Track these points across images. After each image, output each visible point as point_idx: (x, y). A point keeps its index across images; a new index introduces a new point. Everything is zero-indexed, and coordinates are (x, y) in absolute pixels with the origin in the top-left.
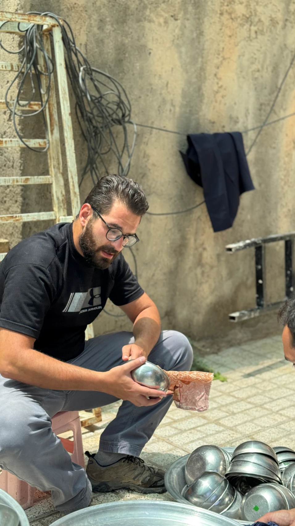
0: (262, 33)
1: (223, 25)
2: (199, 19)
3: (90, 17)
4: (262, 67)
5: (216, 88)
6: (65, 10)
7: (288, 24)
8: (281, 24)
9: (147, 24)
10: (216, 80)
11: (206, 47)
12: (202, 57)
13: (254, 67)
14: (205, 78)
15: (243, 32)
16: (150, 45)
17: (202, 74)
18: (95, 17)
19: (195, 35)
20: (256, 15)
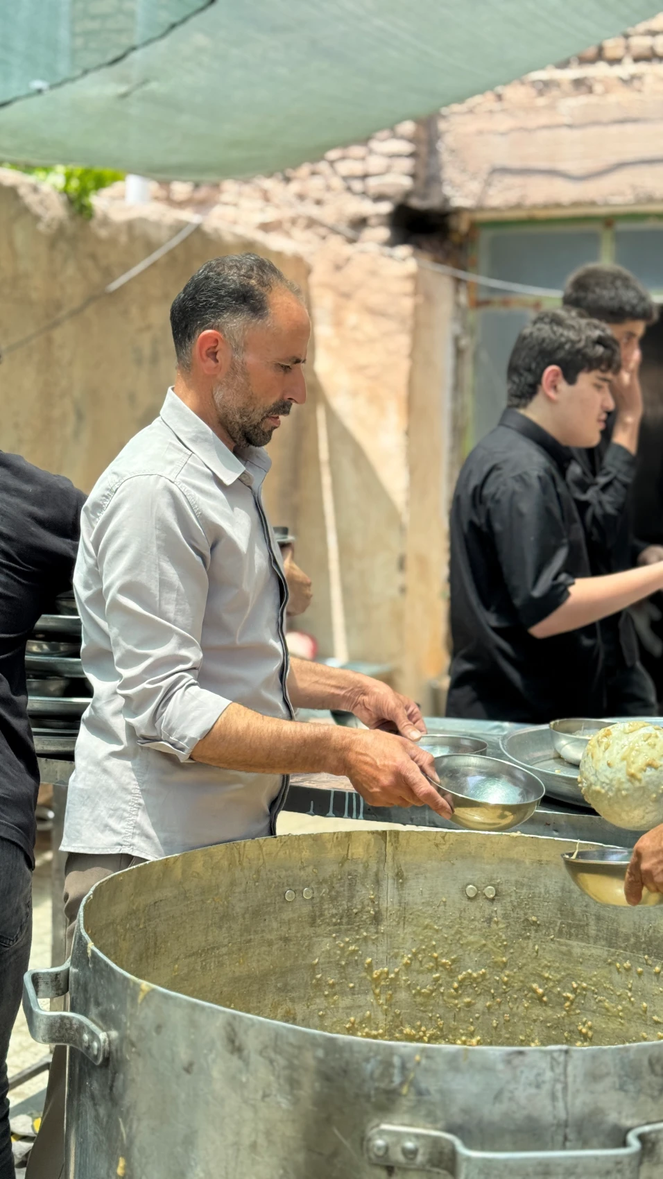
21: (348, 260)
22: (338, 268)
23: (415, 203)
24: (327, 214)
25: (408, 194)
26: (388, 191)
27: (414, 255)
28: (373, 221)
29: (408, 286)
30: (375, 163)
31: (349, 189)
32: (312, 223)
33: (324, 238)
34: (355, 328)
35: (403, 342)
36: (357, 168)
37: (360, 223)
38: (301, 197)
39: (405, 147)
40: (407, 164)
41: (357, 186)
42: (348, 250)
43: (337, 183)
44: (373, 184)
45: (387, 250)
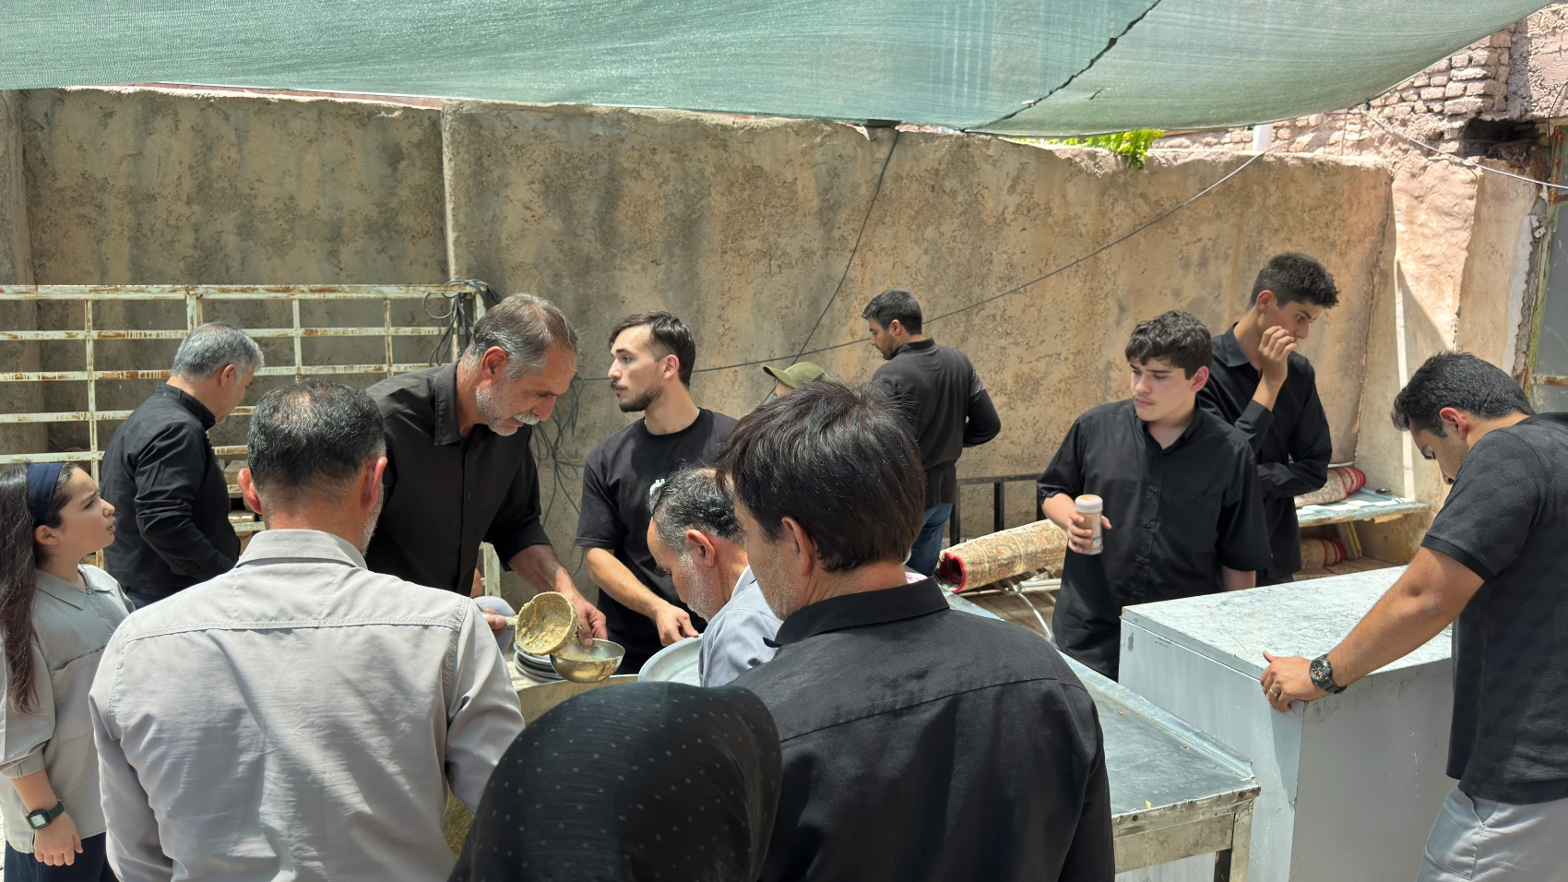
0: (790, 266)
1: (727, 263)
2: (691, 261)
3: (541, 273)
4: (793, 303)
5: (721, 331)
6: (510, 270)
7: (831, 252)
8: (819, 254)
9: (618, 274)
10: (721, 323)
11: (702, 289)
12: (698, 300)
13: (779, 304)
14: (704, 321)
15: (762, 266)
16: (623, 293)
17: (700, 317)
18: (548, 272)
19: (686, 278)
20: (777, 248)
21: (1424, 168)
22: (1413, 176)
23: (1487, 117)
24: (1410, 133)
25: (1479, 112)
26: (1464, 110)
27: (1481, 162)
28: (1447, 136)
29: (1473, 190)
30: (1454, 88)
31: (1430, 110)
32: (1397, 139)
33: (1406, 151)
34: (1421, 225)
35: (1465, 236)
36: (1438, 93)
37: (1438, 137)
38: (1390, 119)
39: (1479, 72)
40: (1478, 87)
41: (1437, 107)
42: (1424, 160)
43: (1420, 106)
44: (1450, 106)
45: (1458, 160)
